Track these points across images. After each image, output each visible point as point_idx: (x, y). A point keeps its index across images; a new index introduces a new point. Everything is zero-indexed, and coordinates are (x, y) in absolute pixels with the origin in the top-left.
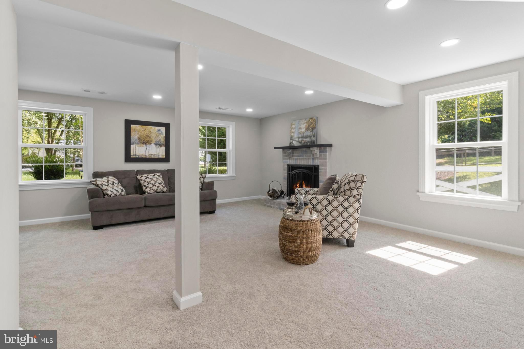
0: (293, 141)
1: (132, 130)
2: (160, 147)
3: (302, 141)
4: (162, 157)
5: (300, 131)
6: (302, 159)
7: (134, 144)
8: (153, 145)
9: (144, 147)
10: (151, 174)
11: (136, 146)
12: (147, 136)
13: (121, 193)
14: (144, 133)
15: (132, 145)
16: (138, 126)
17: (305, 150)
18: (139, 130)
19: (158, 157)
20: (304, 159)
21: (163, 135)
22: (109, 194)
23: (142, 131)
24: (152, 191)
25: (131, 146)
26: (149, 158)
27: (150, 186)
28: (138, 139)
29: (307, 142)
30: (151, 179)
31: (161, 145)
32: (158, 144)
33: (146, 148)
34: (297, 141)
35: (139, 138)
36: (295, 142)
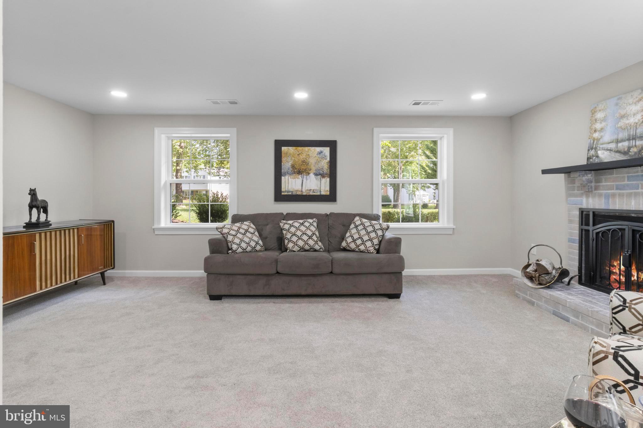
0: (599, 152)
1: (283, 155)
2: (322, 179)
3: (629, 148)
4: (325, 194)
5: (624, 122)
6: (630, 195)
7: (285, 175)
8: (312, 175)
9: (299, 178)
10: (299, 221)
11: (289, 177)
12: (303, 162)
13: (255, 248)
14: (299, 158)
15: (284, 176)
16: (291, 147)
18: (292, 154)
19: (319, 194)
20: (637, 195)
21: (326, 159)
22: (234, 249)
23: (296, 155)
24: (296, 248)
25: (283, 178)
26: (306, 195)
27: (294, 239)
28: (292, 168)
30: (298, 229)
31: (323, 176)
32: (320, 174)
33: (302, 181)
34: (611, 150)
35: (293, 166)
36: (604, 153)
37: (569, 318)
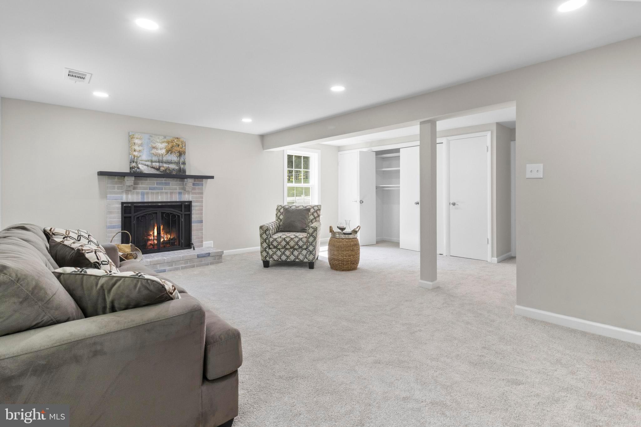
0: (139, 165)
3: (160, 167)
5: (154, 151)
6: (158, 193)
17: (165, 181)
20: (162, 193)
29: (170, 169)
34: (148, 166)
36: (143, 167)
37: (166, 269)
